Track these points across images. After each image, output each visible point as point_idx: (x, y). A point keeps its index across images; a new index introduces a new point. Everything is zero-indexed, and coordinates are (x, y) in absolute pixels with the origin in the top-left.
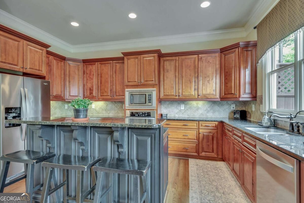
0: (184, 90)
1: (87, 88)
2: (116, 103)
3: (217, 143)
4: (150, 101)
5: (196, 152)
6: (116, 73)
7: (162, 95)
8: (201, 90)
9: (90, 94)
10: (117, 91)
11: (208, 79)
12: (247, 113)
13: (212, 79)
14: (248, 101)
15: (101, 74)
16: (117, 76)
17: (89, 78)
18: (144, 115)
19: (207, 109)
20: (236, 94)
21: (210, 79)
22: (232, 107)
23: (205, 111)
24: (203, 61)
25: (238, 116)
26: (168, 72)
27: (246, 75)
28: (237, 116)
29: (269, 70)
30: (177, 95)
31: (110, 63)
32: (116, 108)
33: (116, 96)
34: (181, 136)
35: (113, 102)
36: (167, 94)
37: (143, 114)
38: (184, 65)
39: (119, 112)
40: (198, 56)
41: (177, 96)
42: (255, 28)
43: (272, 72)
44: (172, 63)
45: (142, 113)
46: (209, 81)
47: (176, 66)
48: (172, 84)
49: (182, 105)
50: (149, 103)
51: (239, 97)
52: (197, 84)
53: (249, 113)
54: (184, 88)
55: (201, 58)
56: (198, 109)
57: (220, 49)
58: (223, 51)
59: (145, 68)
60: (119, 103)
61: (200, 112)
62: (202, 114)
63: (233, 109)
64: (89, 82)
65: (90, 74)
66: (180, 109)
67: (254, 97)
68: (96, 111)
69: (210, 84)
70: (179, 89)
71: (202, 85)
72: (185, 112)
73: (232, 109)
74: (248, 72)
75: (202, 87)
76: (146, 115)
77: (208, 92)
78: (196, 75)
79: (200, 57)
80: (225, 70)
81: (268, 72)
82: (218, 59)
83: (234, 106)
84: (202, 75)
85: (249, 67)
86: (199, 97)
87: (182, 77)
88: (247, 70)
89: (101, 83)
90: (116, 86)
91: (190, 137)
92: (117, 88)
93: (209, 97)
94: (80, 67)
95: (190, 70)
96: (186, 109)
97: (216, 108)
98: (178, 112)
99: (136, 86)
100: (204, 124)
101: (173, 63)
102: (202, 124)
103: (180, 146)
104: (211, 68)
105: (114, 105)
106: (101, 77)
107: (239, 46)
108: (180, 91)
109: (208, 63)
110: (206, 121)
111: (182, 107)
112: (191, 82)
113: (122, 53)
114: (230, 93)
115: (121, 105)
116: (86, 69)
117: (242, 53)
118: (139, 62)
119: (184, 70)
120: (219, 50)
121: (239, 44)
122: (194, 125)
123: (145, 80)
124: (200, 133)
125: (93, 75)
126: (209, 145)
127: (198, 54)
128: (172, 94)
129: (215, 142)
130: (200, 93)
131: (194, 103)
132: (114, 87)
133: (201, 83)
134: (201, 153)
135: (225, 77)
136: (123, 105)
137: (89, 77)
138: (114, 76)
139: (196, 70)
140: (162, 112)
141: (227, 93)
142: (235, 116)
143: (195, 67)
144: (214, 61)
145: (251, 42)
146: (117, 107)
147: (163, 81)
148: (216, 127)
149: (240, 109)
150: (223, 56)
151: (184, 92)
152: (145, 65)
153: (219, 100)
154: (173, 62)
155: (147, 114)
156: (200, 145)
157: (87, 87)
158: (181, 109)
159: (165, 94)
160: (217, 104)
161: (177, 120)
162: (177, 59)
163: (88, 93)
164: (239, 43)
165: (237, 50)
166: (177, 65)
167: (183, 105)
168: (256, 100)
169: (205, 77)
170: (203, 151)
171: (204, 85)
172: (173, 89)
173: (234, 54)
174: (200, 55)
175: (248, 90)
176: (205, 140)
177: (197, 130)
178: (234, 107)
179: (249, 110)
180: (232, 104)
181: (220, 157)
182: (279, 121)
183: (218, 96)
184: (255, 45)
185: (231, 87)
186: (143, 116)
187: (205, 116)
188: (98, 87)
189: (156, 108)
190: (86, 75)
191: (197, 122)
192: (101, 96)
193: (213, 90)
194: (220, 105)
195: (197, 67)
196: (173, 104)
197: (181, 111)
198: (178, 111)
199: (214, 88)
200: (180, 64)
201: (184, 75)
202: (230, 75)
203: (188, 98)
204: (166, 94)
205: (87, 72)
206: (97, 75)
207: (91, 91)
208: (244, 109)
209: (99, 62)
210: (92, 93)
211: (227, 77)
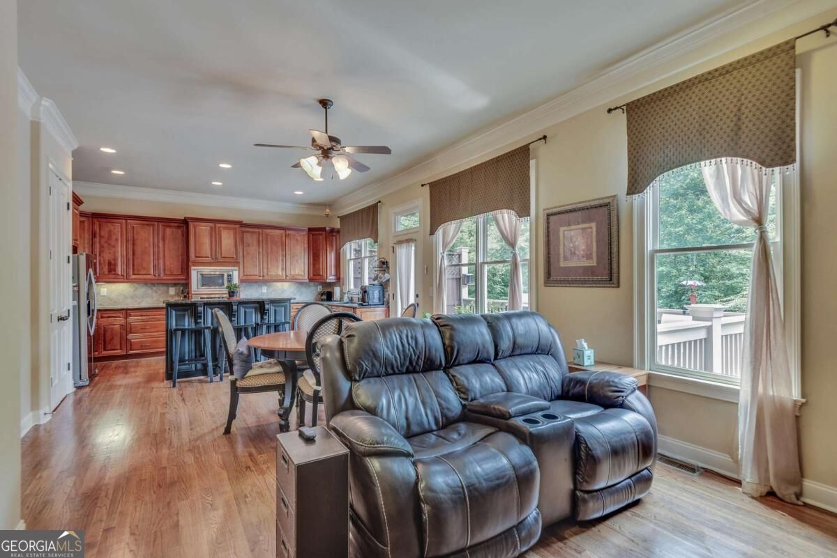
0: (269, 270)
1: (102, 262)
2: (155, 286)
6: (164, 240)
8: (289, 271)
9: (111, 272)
10: (166, 268)
11: (296, 259)
12: (331, 295)
13: (301, 259)
14: (333, 283)
15: (134, 240)
17: (106, 245)
20: (324, 276)
21: (298, 258)
22: (319, 288)
24: (290, 239)
25: (324, 297)
26: (248, 246)
27: (331, 257)
29: (348, 258)
31: (153, 225)
32: (154, 294)
33: (165, 274)
35: (149, 285)
36: (248, 274)
38: (269, 241)
39: (161, 300)
40: (286, 232)
41: (260, 276)
42: (338, 217)
43: (350, 259)
46: (297, 261)
47: (259, 240)
48: (255, 262)
49: (263, 287)
51: (326, 279)
52: (284, 263)
53: (333, 293)
54: (269, 267)
55: (289, 235)
56: (283, 291)
58: (310, 230)
60: (160, 285)
61: (286, 294)
64: (107, 251)
65: (110, 237)
66: (261, 293)
67: (338, 279)
68: (111, 300)
69: (298, 264)
70: (263, 268)
71: (290, 264)
72: (267, 295)
73: (319, 290)
74: (333, 255)
75: (290, 267)
77: (297, 272)
78: (284, 253)
79: (287, 234)
80: (314, 251)
82: (306, 238)
83: (321, 287)
84: (290, 253)
85: (335, 251)
86: (287, 278)
88: (332, 253)
89: (133, 254)
90: (164, 260)
92: (168, 263)
93: (297, 278)
94: (86, 224)
95: (276, 246)
96: (268, 292)
97: (304, 290)
98: (259, 296)
99: (209, 264)
101: (255, 236)
104: (299, 246)
105: (152, 289)
106: (134, 244)
107: (325, 231)
108: (265, 271)
109: (296, 241)
111: (264, 290)
112: (277, 261)
114: (318, 274)
115: (165, 288)
116: (100, 229)
117: (328, 237)
118: (213, 232)
119: (269, 246)
120: (307, 229)
121: (325, 228)
123: (223, 256)
125: (117, 240)
127: (285, 230)
128: (256, 275)
130: (288, 273)
131: (279, 285)
132: (161, 261)
133: (289, 262)
135: (313, 257)
136: (168, 289)
137: (106, 242)
138: (161, 245)
139: (284, 247)
141: (315, 274)
143: (282, 243)
144: (302, 240)
145: (335, 229)
146: (157, 292)
147: (242, 258)
149: (326, 290)
150: (311, 236)
151: (270, 272)
153: (307, 281)
157: (102, 259)
158: (263, 292)
160: (304, 285)
162: (261, 232)
163: (104, 270)
165: (324, 233)
166: (261, 239)
167: (265, 286)
168: (339, 281)
169: (293, 256)
171: (292, 265)
172: (256, 268)
173: (321, 236)
175: (333, 273)
178: (321, 289)
179: (334, 291)
180: (319, 285)
183: (306, 277)
184: (338, 232)
185: (319, 269)
188: (128, 260)
190: (100, 239)
192: (134, 274)
193: (301, 271)
194: (308, 287)
195: (284, 244)
196: (251, 286)
198: (258, 294)
199: (303, 269)
200: (264, 239)
201: (269, 252)
202: (318, 256)
203: (272, 278)
204: (246, 273)
205: (102, 234)
206: (125, 241)
207: (112, 267)
208: (329, 290)
209: (129, 221)
210: (115, 270)
211: (315, 258)
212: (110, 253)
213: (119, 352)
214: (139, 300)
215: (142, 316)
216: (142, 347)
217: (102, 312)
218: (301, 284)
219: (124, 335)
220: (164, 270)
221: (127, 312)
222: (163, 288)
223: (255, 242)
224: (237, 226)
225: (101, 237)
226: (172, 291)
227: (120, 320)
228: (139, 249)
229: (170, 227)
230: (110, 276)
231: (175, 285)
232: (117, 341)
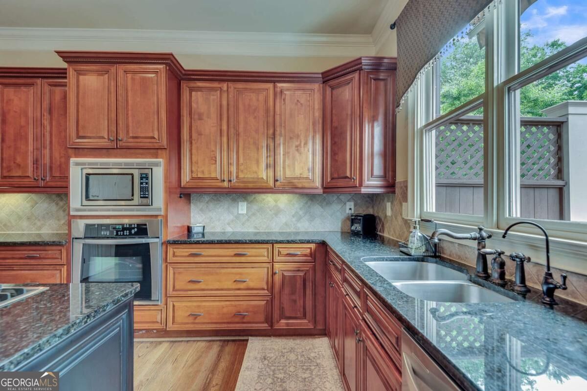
0: (242, 168)
3: (315, 295)
4: (145, 192)
5: (266, 321)
7: (186, 178)
8: (282, 169)
10: (54, 166)
11: (297, 143)
12: (377, 220)
13: (306, 144)
14: (378, 194)
16: (54, 123)
18: (127, 232)
19: (296, 212)
20: (355, 178)
21: (301, 142)
22: (348, 208)
23: (293, 216)
24: (284, 100)
25: (358, 227)
26: (200, 119)
27: (374, 135)
28: (356, 228)
30: (226, 179)
31: (33, 85)
33: (53, 178)
34: (229, 284)
35: (54, 196)
36: (200, 175)
37: (124, 229)
38: (241, 106)
40: (275, 87)
41: (224, 181)
42: (392, 26)
43: (428, 127)
44: (212, 97)
45: (123, 225)
46: (299, 148)
47: (221, 106)
48: (213, 151)
49: (240, 204)
50: (141, 197)
51: (361, 185)
52: (272, 154)
53: (380, 219)
54: (241, 161)
55: (281, 92)
56: (278, 212)
57: (322, 74)
58: (329, 78)
59: (130, 102)
61: (283, 219)
62: (286, 224)
63: (350, 211)
66: (236, 214)
67: (390, 185)
69: (300, 154)
70: (229, 164)
71: (284, 154)
72: (248, 220)
73: (348, 211)
74: (378, 130)
75: (284, 161)
76: (133, 232)
77: (297, 173)
78: (271, 131)
79: (278, 90)
80: (334, 124)
81: (419, 127)
82: (317, 97)
83: (351, 205)
84: (283, 132)
85: (381, 118)
86: (278, 183)
87: (238, 135)
88: (376, 124)
90: (51, 149)
91: (252, 284)
93: (300, 185)
95: (255, 118)
96: (250, 214)
97: (317, 209)
98: (232, 221)
99: (104, 151)
100: (285, 249)
101: (214, 97)
102: (280, 249)
103: (225, 310)
104: (302, 116)
105: (57, 204)
107: (360, 69)
108: (234, 169)
109: (296, 104)
110: (289, 242)
111: (242, 208)
112: (258, 149)
113: (58, 52)
114: (342, 176)
117: (367, 84)
118: (113, 83)
119: (241, 118)
120: (320, 76)
121: (359, 62)
122: (262, 253)
123: (131, 135)
124: (275, 273)
126: (295, 301)
127: (274, 82)
128: (213, 175)
129: (309, 292)
130: (280, 174)
131: (269, 199)
132: (46, 152)
133: (281, 150)
134: (278, 322)
135: (332, 139)
139: (271, 119)
140: (192, 220)
141: (336, 176)
142: (353, 228)
143: (267, 111)
144: (309, 101)
145: (386, 61)
147: (188, 143)
148: (311, 255)
149: (363, 211)
150: (328, 90)
151: (242, 171)
152: (130, 94)
153: (320, 191)
154: (213, 95)
155: (136, 230)
156: (276, 303)
158: (240, 212)
159: (194, 175)
160: (318, 200)
161: (220, 242)
162: (225, 89)
164: (360, 59)
165: (356, 75)
166: (225, 103)
167: (245, 203)
168: (394, 192)
169: (291, 138)
170: (282, 316)
171: (288, 157)
172: (216, 163)
173: (350, 86)
174: (279, 85)
175: (378, 170)
176: (287, 290)
177: (269, 266)
178: (352, 207)
179: (381, 215)
180: (348, 201)
181: (320, 327)
182: (444, 242)
183: (318, 183)
185: (345, 162)
186: (123, 235)
187: (292, 230)
189: (162, 213)
191: (269, 246)
193: (307, 169)
194: (325, 203)
195: (272, 113)
196: (219, 201)
197: (238, 216)
198: (232, 217)
199: (310, 165)
200: (231, 103)
201: (241, 130)
202: (342, 134)
203: (251, 185)
204: (197, 175)
208: (370, 211)
211: (336, 140)
214: (39, 224)
218: (311, 197)
220: (51, 168)
223: (213, 110)
224: (161, 66)
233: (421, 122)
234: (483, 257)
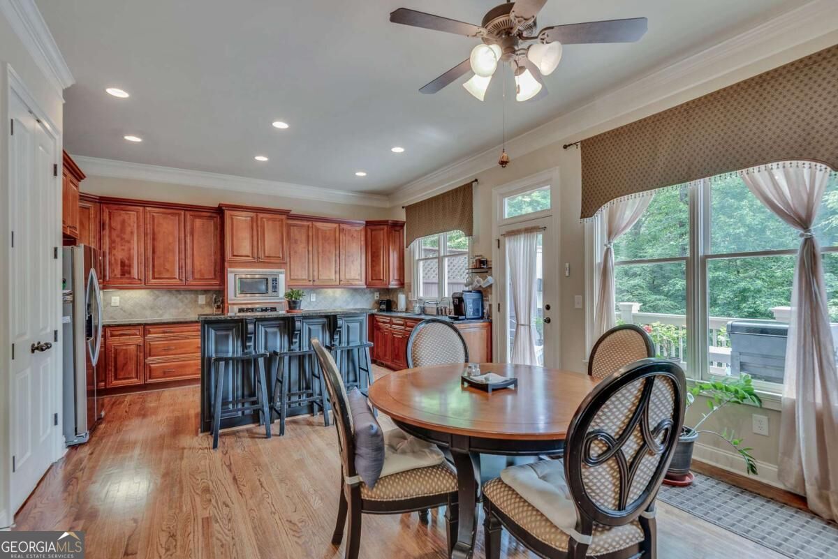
0: (321, 273)
1: (113, 261)
2: (180, 294)
4: (275, 289)
6: (192, 234)
8: (344, 274)
9: (124, 275)
11: (352, 259)
12: (393, 303)
13: (357, 259)
15: (154, 234)
17: (118, 240)
19: (346, 300)
20: (386, 280)
21: (354, 259)
22: (376, 296)
24: (345, 234)
25: (384, 307)
26: (296, 243)
27: (394, 257)
28: (382, 307)
30: (312, 280)
31: (179, 215)
32: (180, 304)
33: (195, 279)
35: (174, 292)
36: (296, 278)
37: (262, 310)
39: (189, 310)
40: (339, 226)
42: (403, 207)
43: (420, 260)
46: (353, 262)
47: (308, 236)
48: (303, 263)
49: (312, 295)
50: (272, 292)
51: (389, 284)
52: (338, 265)
53: (395, 302)
54: (320, 269)
55: (343, 230)
56: (335, 298)
57: (366, 221)
58: (368, 223)
60: (187, 292)
61: (338, 303)
63: (378, 298)
64: (119, 247)
65: (123, 230)
66: (309, 301)
67: (402, 284)
68: (124, 311)
69: (354, 265)
70: (313, 271)
71: (345, 265)
72: (316, 305)
73: (376, 298)
74: (396, 255)
75: (345, 269)
77: (352, 276)
78: (338, 252)
79: (341, 228)
80: (372, 249)
82: (363, 233)
83: (378, 294)
84: (344, 253)
85: (398, 249)
86: (342, 282)
87: (318, 253)
88: (395, 252)
89: (154, 252)
90: (193, 259)
92: (197, 263)
93: (353, 284)
94: (92, 211)
95: (329, 243)
96: (317, 301)
97: (358, 297)
98: (306, 306)
99: (249, 264)
101: (304, 230)
104: (355, 244)
105: (177, 297)
106: (154, 239)
107: (388, 225)
108: (316, 273)
109: (351, 238)
111: (312, 298)
112: (330, 262)
114: (378, 278)
115: (193, 296)
116: (110, 219)
117: (391, 232)
118: (255, 224)
119: (320, 244)
120: (365, 223)
121: (388, 221)
123: (266, 255)
125: (132, 233)
127: (339, 224)
128: (303, 278)
130: (343, 277)
131: (330, 291)
132: (189, 261)
133: (343, 263)
135: (371, 257)
136: (198, 297)
137: (118, 236)
138: (188, 240)
139: (337, 245)
141: (374, 278)
143: (335, 240)
144: (358, 235)
145: (399, 222)
146: (182, 302)
147: (289, 257)
149: (386, 298)
150: (369, 231)
151: (321, 275)
152: (266, 231)
153: (365, 287)
155: (269, 311)
157: (113, 258)
158: (311, 300)
159: (292, 278)
162: (311, 226)
163: (116, 272)
165: (385, 227)
166: (310, 234)
167: (315, 295)
168: (404, 287)
169: (349, 256)
171: (347, 267)
172: (305, 271)
173: (382, 232)
174: (342, 226)
175: (396, 276)
178: (379, 296)
179: (395, 299)
180: (376, 293)
183: (363, 282)
184: (402, 225)
185: (380, 272)
188: (146, 259)
189: (285, 301)
190: (110, 232)
192: (154, 278)
193: (357, 274)
194: (364, 294)
195: (338, 241)
197: (310, 303)
198: (305, 303)
199: (359, 271)
200: (314, 235)
201: (320, 251)
202: (378, 256)
203: (323, 284)
204: (294, 277)
205: (113, 225)
206: (142, 235)
207: (126, 268)
208: (388, 298)
209: (148, 208)
210: (129, 273)
211: (374, 259)
212: (123, 250)
213: (134, 381)
214: (161, 312)
215: (164, 332)
216: (165, 374)
217: (112, 329)
218: (356, 290)
219: (142, 358)
220: (193, 273)
221: (145, 327)
222: (190, 296)
223: (304, 238)
224: (284, 217)
225: (111, 228)
226: (202, 299)
227: (138, 339)
228: (160, 247)
229: (200, 217)
230: (123, 280)
231: (205, 292)
232: (132, 366)
233: (417, 258)
234: (437, 309)
